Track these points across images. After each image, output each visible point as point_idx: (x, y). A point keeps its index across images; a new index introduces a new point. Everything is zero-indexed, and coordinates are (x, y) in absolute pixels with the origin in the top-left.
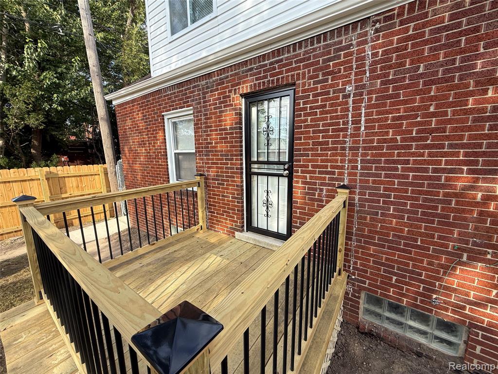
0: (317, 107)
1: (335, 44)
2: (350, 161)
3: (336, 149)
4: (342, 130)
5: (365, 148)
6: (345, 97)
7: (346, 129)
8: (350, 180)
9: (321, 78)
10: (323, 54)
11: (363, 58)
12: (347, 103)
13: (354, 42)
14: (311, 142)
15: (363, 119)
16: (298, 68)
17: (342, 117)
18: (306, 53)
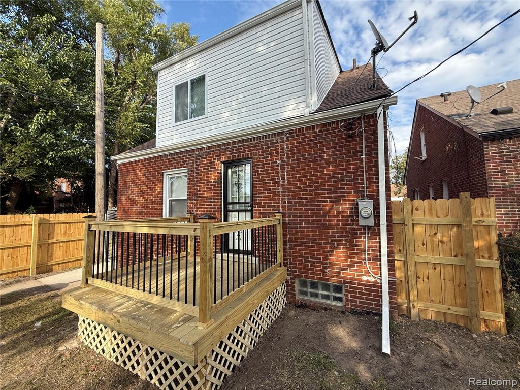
0: (264, 171)
1: (270, 141)
2: (282, 199)
3: (274, 193)
4: (277, 183)
5: (288, 192)
6: (277, 166)
7: (278, 182)
8: (283, 210)
9: (265, 156)
10: (265, 145)
11: (283, 149)
12: (278, 169)
13: (279, 141)
14: (262, 189)
15: (286, 177)
16: (254, 150)
17: (277, 176)
18: (257, 143)
